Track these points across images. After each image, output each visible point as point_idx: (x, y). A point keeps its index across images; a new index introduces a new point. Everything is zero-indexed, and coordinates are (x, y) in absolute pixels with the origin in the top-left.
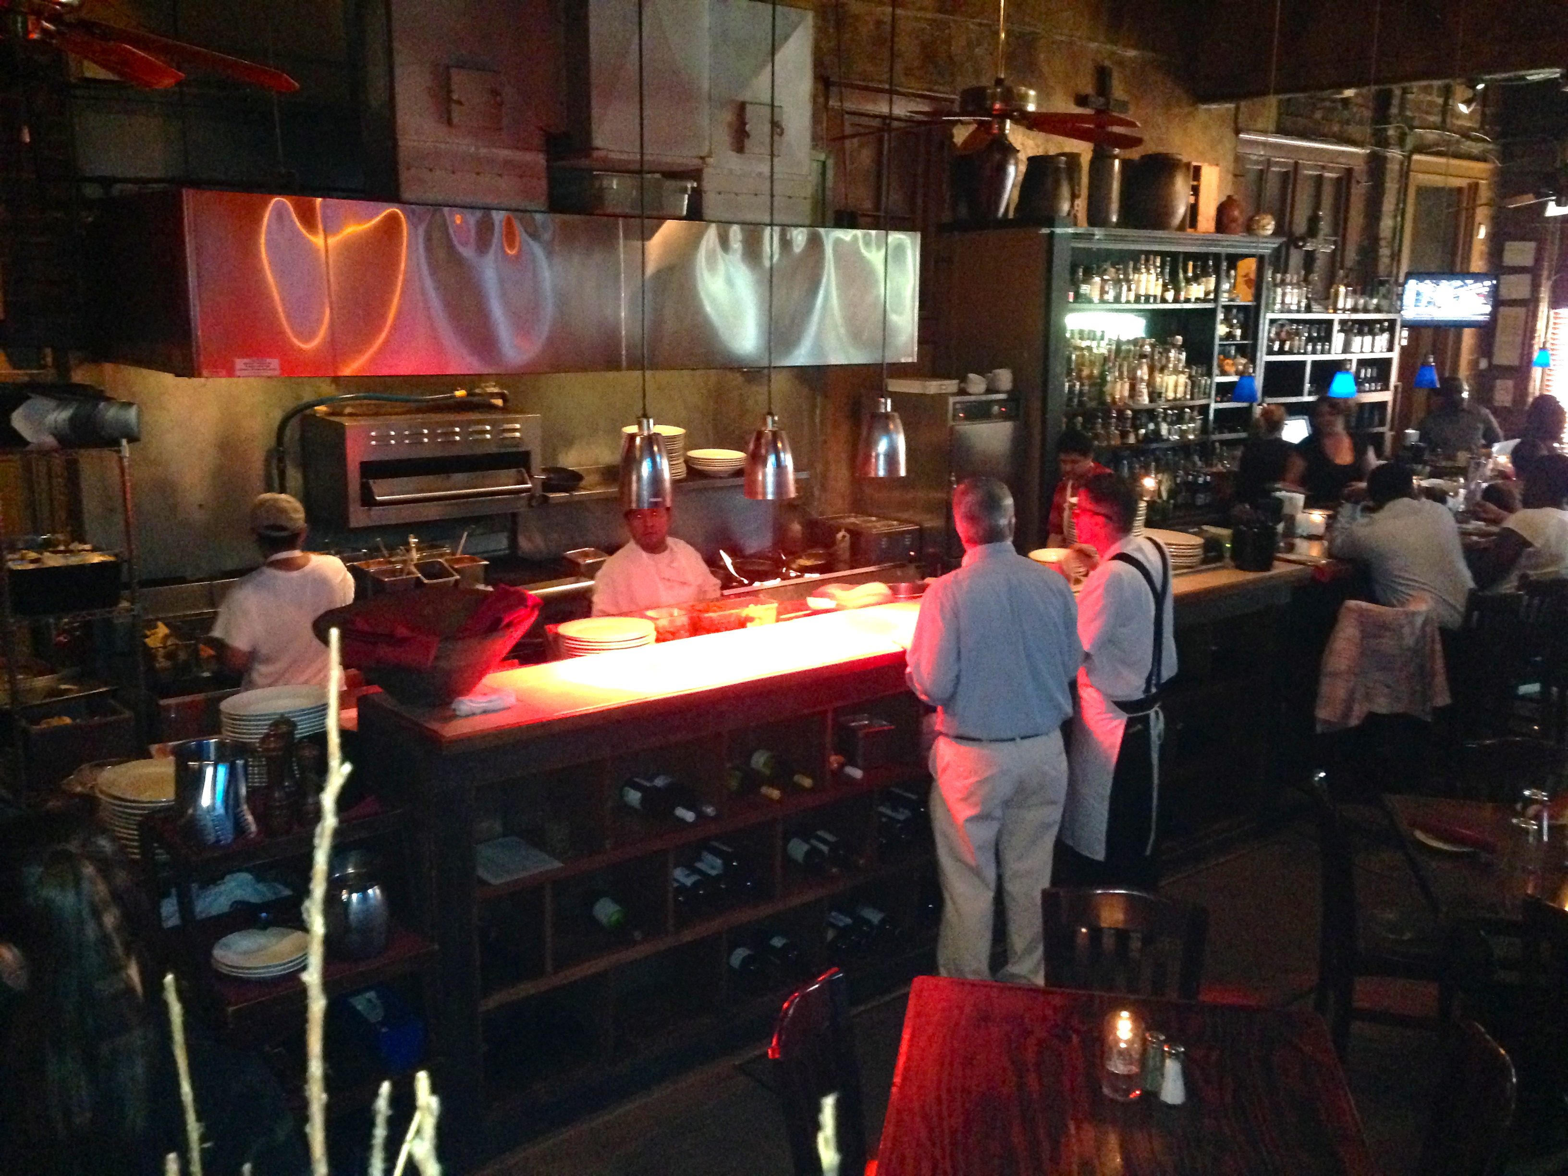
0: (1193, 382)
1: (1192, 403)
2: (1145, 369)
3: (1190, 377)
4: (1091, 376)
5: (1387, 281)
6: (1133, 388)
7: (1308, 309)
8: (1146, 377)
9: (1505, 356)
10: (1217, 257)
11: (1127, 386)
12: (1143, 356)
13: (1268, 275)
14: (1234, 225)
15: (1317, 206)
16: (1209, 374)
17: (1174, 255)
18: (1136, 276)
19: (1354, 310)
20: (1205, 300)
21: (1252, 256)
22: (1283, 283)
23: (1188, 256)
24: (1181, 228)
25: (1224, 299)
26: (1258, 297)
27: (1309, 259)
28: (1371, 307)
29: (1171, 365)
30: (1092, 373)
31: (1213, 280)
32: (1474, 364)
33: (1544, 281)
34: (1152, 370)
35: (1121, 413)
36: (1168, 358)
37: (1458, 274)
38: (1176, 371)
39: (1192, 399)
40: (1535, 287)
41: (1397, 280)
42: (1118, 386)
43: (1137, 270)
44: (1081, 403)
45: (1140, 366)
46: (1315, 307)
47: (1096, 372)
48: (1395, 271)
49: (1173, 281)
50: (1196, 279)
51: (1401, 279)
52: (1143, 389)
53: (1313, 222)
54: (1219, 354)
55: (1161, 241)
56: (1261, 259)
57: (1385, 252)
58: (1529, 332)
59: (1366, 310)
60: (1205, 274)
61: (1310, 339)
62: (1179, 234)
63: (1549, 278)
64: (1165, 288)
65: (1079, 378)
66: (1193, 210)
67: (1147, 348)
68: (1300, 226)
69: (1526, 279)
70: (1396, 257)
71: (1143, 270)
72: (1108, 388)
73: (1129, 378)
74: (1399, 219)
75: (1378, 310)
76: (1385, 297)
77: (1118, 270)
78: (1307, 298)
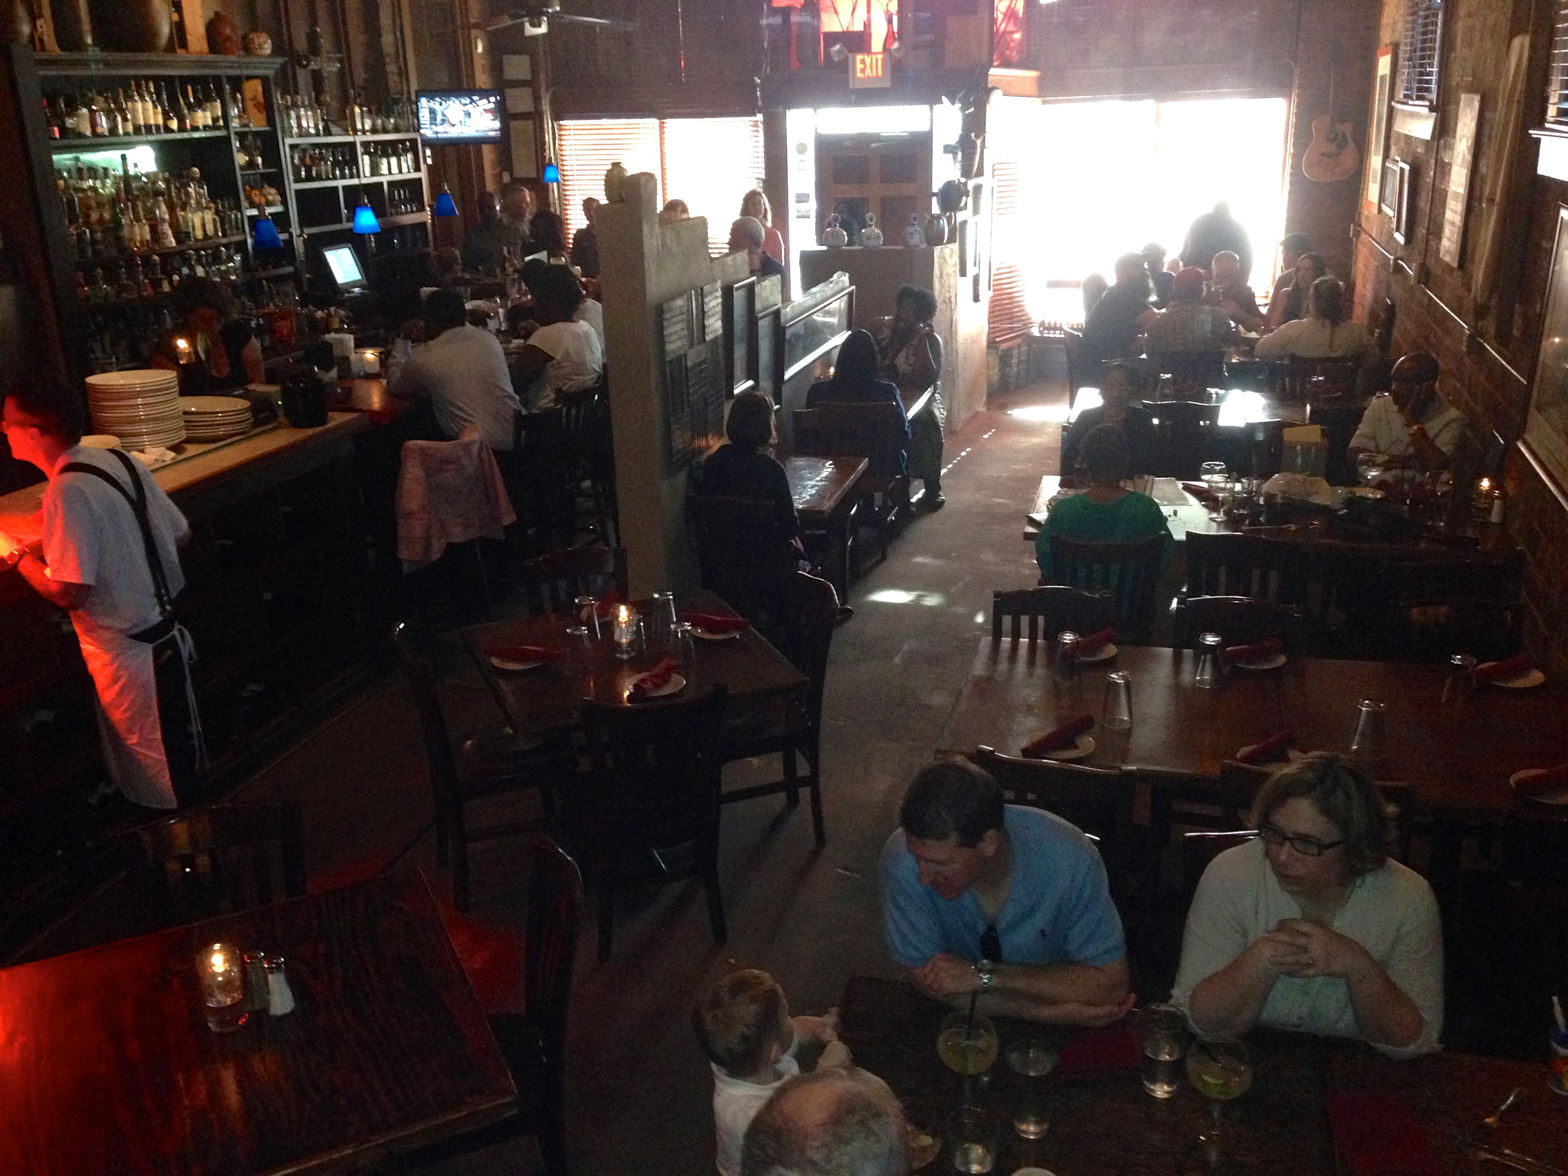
0: (222, 218)
1: (225, 241)
2: (164, 208)
3: (217, 212)
4: (101, 221)
5: (400, 99)
6: (154, 230)
7: (328, 132)
8: (167, 217)
9: (524, 169)
10: (217, 79)
11: (147, 228)
12: (157, 193)
13: (278, 99)
14: (228, 44)
15: (314, 22)
16: (239, 208)
17: (169, 80)
18: (130, 104)
19: (374, 131)
20: (214, 127)
21: (256, 77)
22: (295, 106)
23: (184, 81)
24: (170, 48)
25: (235, 124)
26: (271, 121)
27: (317, 77)
28: (390, 127)
29: (193, 202)
30: (101, 216)
31: (218, 104)
32: (499, 177)
33: (543, 95)
34: (171, 208)
35: (147, 260)
36: (188, 194)
37: (465, 90)
38: (200, 207)
39: (225, 235)
40: (537, 99)
41: (409, 98)
42: (137, 230)
43: (129, 98)
44: (97, 254)
45: (156, 204)
46: (334, 129)
47: (107, 216)
48: (405, 88)
49: (172, 109)
50: (199, 104)
51: (413, 98)
52: (167, 229)
53: (313, 39)
54: (244, 185)
55: (148, 64)
56: (265, 80)
57: (391, 68)
58: (541, 145)
59: (385, 131)
60: (209, 99)
61: (335, 164)
62: (169, 57)
63: (547, 91)
64: (166, 117)
65: (88, 224)
66: (179, 28)
67: (162, 184)
68: (301, 44)
69: (527, 91)
70: (403, 73)
71: (136, 98)
72: (126, 232)
73: (147, 219)
74: (398, 34)
75: (397, 130)
76: (400, 115)
77: (106, 98)
78: (323, 120)
